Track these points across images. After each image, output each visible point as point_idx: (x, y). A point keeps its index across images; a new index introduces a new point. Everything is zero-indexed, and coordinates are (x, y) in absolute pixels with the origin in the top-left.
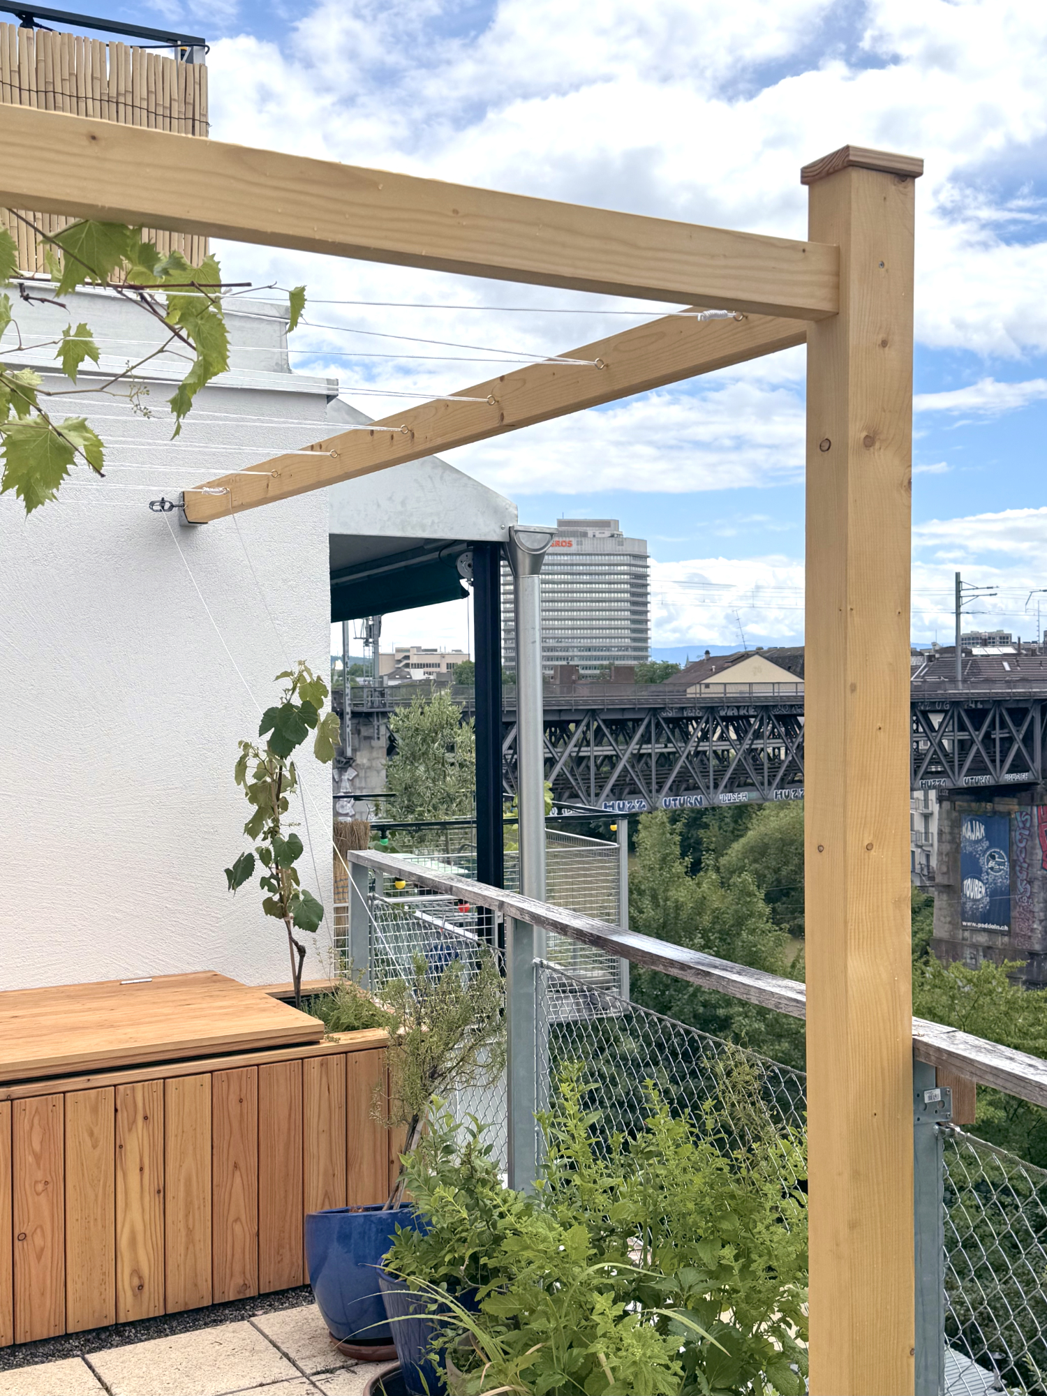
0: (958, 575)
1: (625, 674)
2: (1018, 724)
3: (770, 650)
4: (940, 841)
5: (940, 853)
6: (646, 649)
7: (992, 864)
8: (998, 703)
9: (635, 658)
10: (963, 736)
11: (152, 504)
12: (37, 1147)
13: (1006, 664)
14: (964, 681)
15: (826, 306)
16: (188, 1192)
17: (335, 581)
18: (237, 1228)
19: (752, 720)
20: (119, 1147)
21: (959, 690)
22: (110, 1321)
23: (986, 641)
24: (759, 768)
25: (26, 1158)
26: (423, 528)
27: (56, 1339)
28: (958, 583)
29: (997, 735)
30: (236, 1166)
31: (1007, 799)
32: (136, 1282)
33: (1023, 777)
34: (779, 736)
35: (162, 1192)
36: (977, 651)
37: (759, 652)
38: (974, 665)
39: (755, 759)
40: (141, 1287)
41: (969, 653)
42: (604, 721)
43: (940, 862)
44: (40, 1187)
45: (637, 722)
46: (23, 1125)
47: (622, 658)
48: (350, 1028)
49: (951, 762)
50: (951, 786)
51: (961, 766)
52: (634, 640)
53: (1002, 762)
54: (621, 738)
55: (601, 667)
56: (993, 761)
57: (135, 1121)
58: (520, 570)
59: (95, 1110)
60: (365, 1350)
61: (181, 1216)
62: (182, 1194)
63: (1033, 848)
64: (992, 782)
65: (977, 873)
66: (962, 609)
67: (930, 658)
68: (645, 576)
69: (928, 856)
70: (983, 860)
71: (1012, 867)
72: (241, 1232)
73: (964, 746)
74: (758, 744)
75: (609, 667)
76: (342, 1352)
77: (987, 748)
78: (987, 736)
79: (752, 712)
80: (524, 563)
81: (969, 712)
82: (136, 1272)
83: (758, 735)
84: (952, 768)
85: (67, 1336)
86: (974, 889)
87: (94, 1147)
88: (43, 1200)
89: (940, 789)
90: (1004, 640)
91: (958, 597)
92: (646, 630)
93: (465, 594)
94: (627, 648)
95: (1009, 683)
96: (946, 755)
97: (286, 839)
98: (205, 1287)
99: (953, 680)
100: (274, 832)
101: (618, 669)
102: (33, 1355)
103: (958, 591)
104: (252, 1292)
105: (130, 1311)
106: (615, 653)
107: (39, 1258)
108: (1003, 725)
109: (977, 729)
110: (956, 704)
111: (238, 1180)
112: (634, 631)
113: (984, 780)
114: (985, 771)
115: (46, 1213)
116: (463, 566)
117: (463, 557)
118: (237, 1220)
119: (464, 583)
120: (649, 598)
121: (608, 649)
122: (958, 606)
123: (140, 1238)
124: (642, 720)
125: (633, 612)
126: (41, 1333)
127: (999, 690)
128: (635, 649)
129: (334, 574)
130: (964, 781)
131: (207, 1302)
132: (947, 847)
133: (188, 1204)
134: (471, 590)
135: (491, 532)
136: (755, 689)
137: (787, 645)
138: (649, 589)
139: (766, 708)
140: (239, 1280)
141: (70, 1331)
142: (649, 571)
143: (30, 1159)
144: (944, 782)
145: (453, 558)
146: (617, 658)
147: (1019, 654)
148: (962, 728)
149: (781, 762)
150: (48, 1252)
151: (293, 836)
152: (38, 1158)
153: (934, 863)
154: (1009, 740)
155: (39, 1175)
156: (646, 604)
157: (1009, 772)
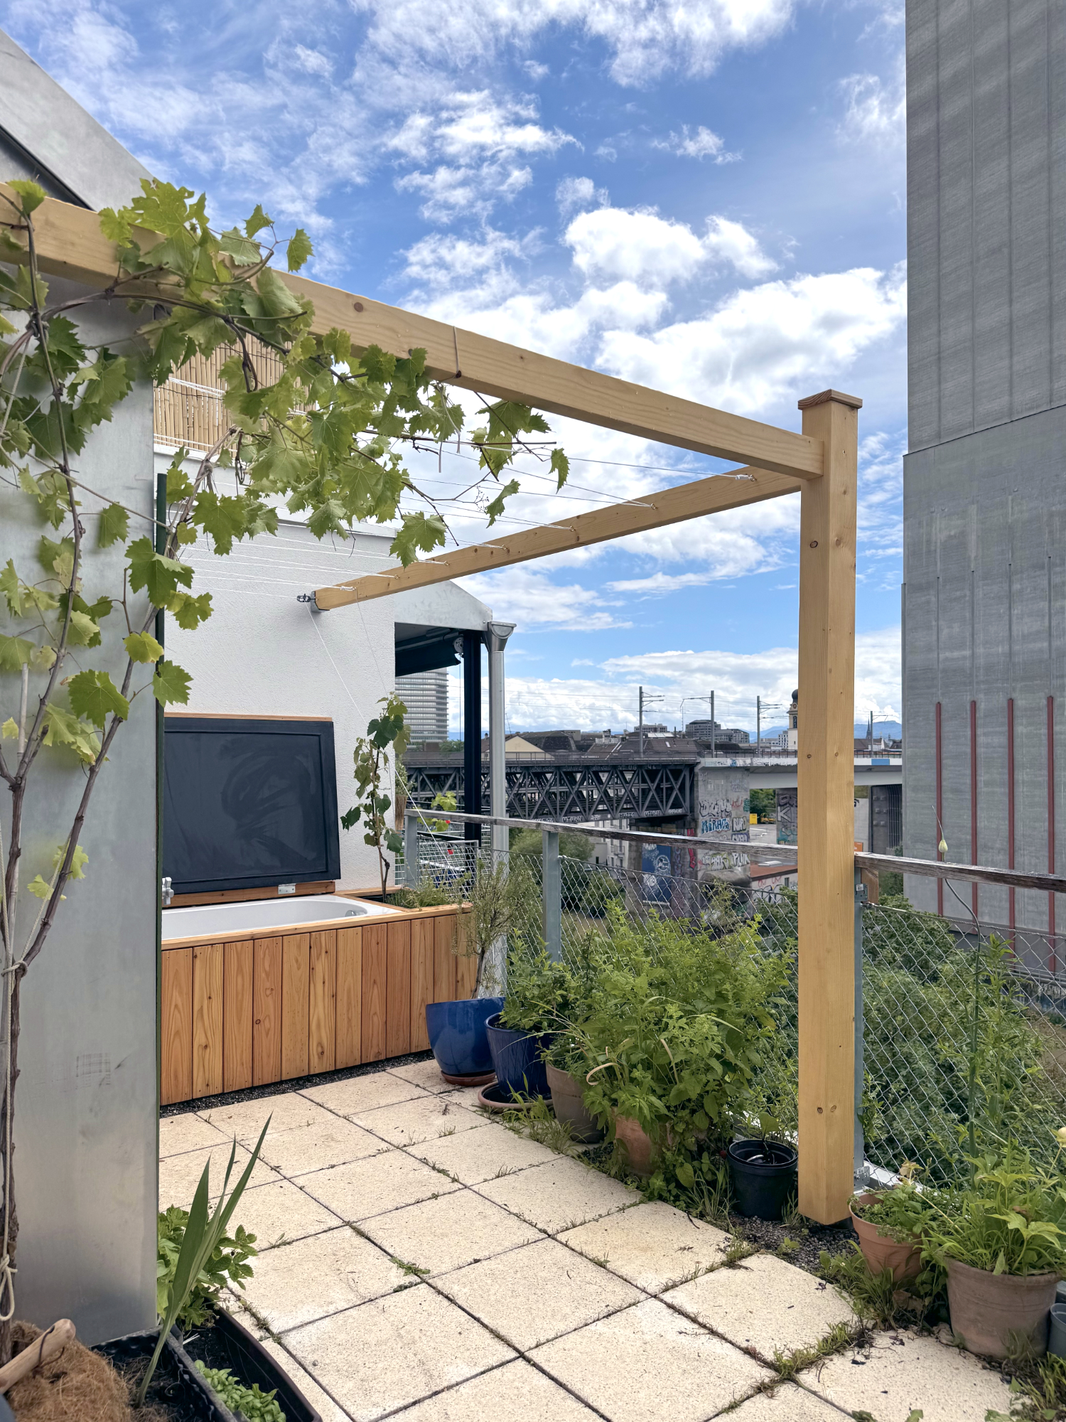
0: (641, 688)
1: (434, 747)
2: (676, 779)
3: (524, 733)
4: (630, 851)
5: (630, 858)
6: (446, 732)
7: (660, 864)
8: (665, 766)
9: (439, 738)
10: (644, 786)
11: (299, 597)
12: (267, 968)
13: (668, 744)
14: (644, 752)
15: (818, 472)
16: (349, 997)
17: (399, 649)
18: (375, 1019)
19: (518, 776)
20: (312, 969)
21: (642, 758)
22: (306, 1073)
23: (655, 729)
24: (523, 806)
25: (261, 975)
26: (441, 620)
27: (275, 1084)
28: (641, 693)
29: (664, 785)
30: (375, 982)
31: (670, 825)
32: (320, 1050)
33: (679, 811)
34: (535, 785)
35: (334, 996)
36: (651, 735)
37: (518, 734)
38: (649, 742)
39: (520, 800)
40: (322, 1053)
41: (647, 736)
42: (427, 775)
43: (630, 864)
44: (268, 992)
45: (447, 776)
46: (260, 954)
47: (431, 738)
48: (430, 905)
49: (637, 802)
50: (637, 816)
51: (643, 804)
52: (438, 726)
53: (667, 802)
54: (437, 786)
55: (417, 743)
56: (662, 802)
57: (320, 954)
58: (493, 648)
59: (299, 947)
60: (467, 1079)
61: (345, 1011)
62: (345, 998)
63: (685, 854)
64: (661, 815)
65: (651, 869)
66: (644, 709)
67: (623, 739)
68: (445, 686)
69: (621, 861)
70: (655, 862)
71: (672, 867)
72: (377, 1021)
73: (645, 792)
74: (522, 791)
75: (422, 744)
76: (448, 1082)
77: (658, 794)
78: (658, 785)
79: (519, 770)
80: (495, 642)
81: (648, 772)
82: (320, 1044)
83: (520, 786)
84: (638, 805)
85: (281, 1082)
86: (651, 881)
87: (299, 969)
88: (270, 1000)
89: (631, 818)
90: (663, 729)
91: (641, 702)
92: (446, 721)
93: (458, 662)
94: (434, 731)
95: (669, 755)
96: (634, 798)
97: (382, 797)
98: (357, 1054)
99: (637, 752)
100: (372, 794)
101: (429, 744)
102: (263, 1094)
103: (641, 698)
104: (382, 1057)
105: (316, 1069)
106: (426, 734)
107: (267, 1034)
108: (668, 780)
109: (653, 782)
110: (640, 767)
111: (376, 991)
112: (438, 721)
113: (656, 813)
114: (656, 808)
115: (272, 1010)
116: (458, 644)
117: (457, 640)
118: (375, 1013)
119: (457, 656)
120: (448, 700)
121: (422, 732)
122: (641, 707)
123: (322, 1024)
124: (450, 775)
125: (438, 709)
126: (267, 1080)
127: (664, 758)
128: (439, 732)
129: (398, 644)
130: (645, 814)
131: (358, 1063)
132: (634, 855)
133: (349, 1004)
134: (462, 660)
135: (476, 624)
136: (521, 756)
137: (535, 731)
138: (448, 695)
139: (527, 768)
140: (375, 1050)
141: (284, 1078)
142: (448, 683)
143: (263, 975)
144: (633, 815)
145: (453, 639)
146: (427, 738)
147: (675, 737)
148: (644, 781)
149: (535, 802)
150: (272, 1032)
151: (385, 796)
152: (267, 975)
153: (626, 865)
154: (672, 789)
155: (268, 985)
156: (446, 704)
157: (671, 808)
